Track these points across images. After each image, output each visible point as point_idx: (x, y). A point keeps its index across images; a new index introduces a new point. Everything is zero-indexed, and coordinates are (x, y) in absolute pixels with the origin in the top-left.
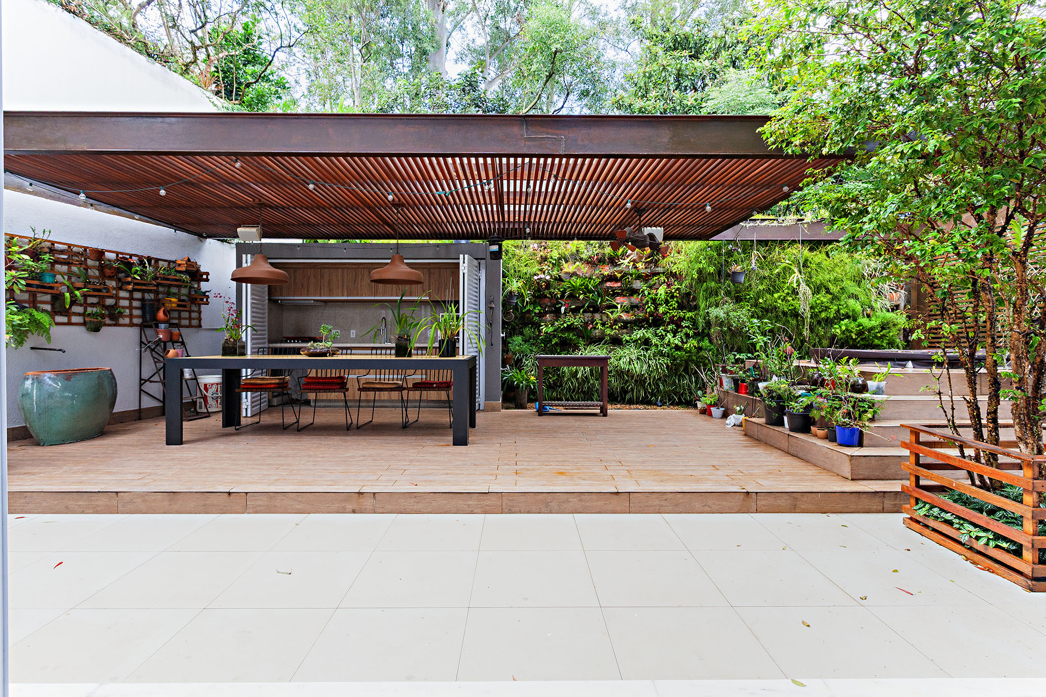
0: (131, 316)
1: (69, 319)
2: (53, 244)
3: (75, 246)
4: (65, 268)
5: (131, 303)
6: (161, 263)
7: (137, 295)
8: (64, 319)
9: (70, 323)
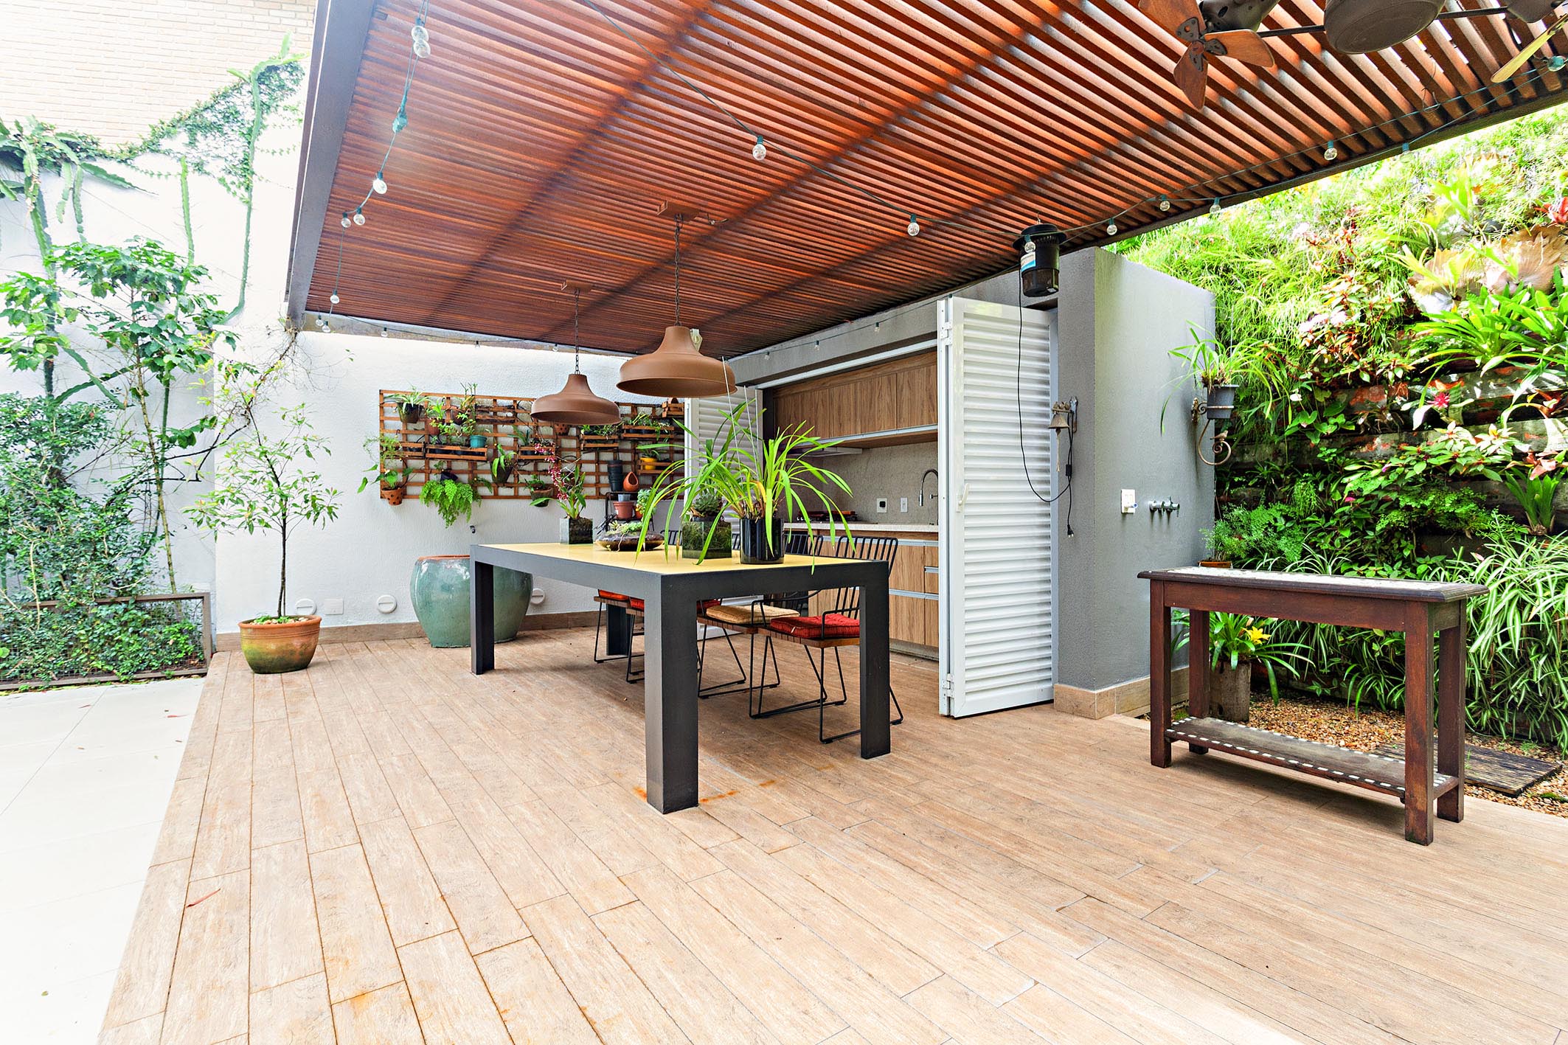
0: (597, 484)
1: (516, 491)
2: (495, 401)
3: (521, 399)
4: (510, 428)
5: (598, 468)
6: (641, 409)
7: (607, 456)
8: (510, 492)
9: (516, 497)
